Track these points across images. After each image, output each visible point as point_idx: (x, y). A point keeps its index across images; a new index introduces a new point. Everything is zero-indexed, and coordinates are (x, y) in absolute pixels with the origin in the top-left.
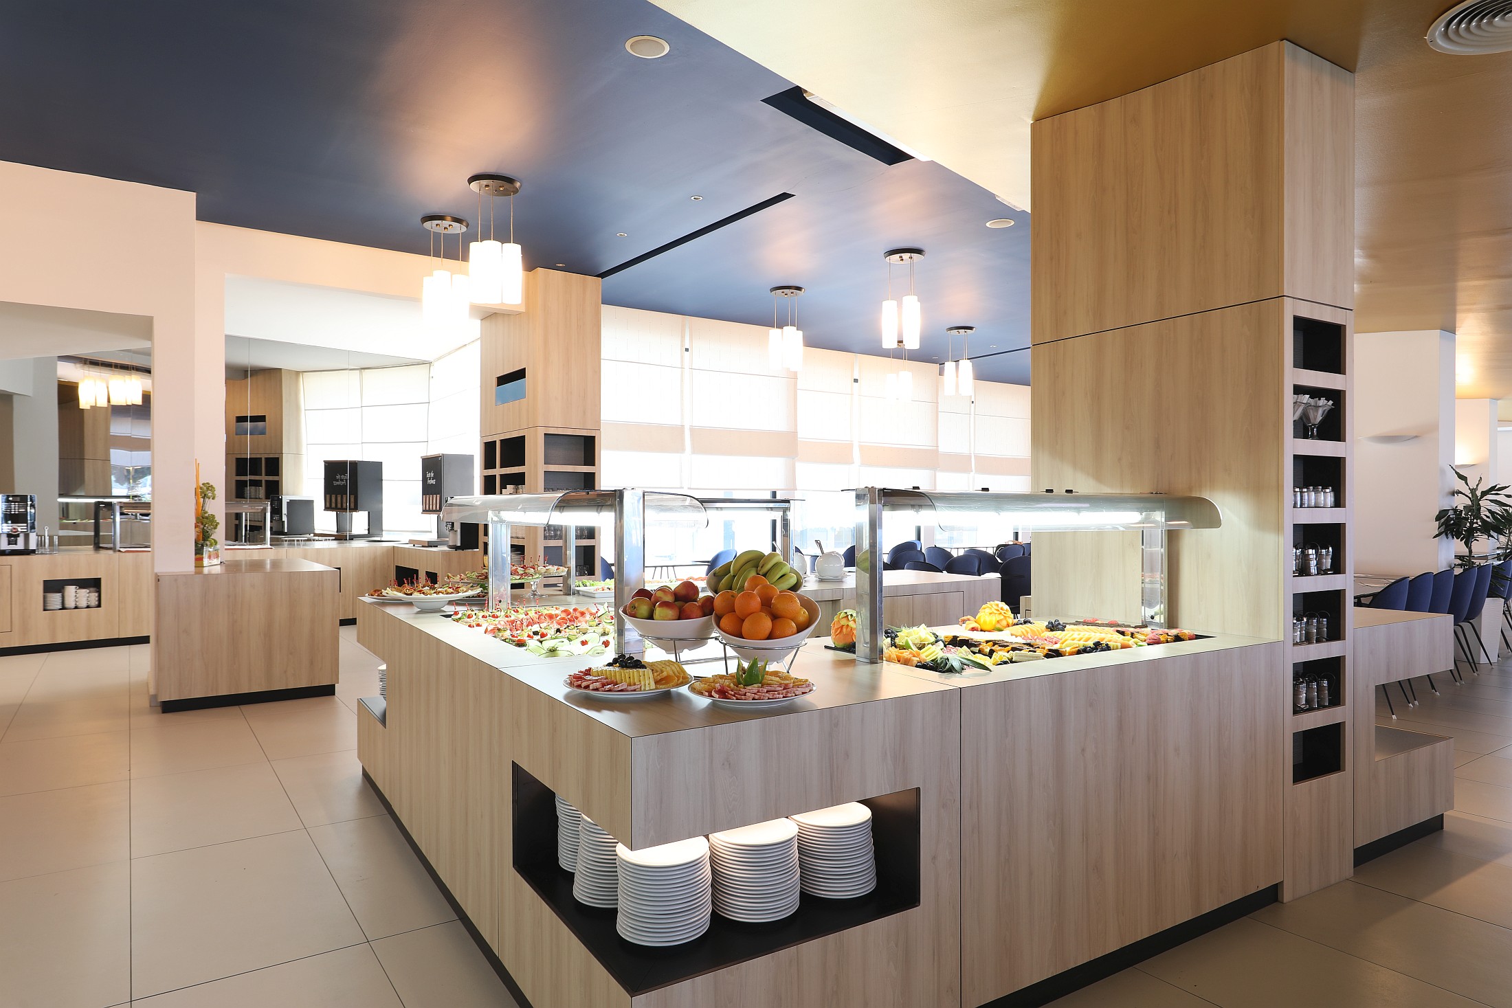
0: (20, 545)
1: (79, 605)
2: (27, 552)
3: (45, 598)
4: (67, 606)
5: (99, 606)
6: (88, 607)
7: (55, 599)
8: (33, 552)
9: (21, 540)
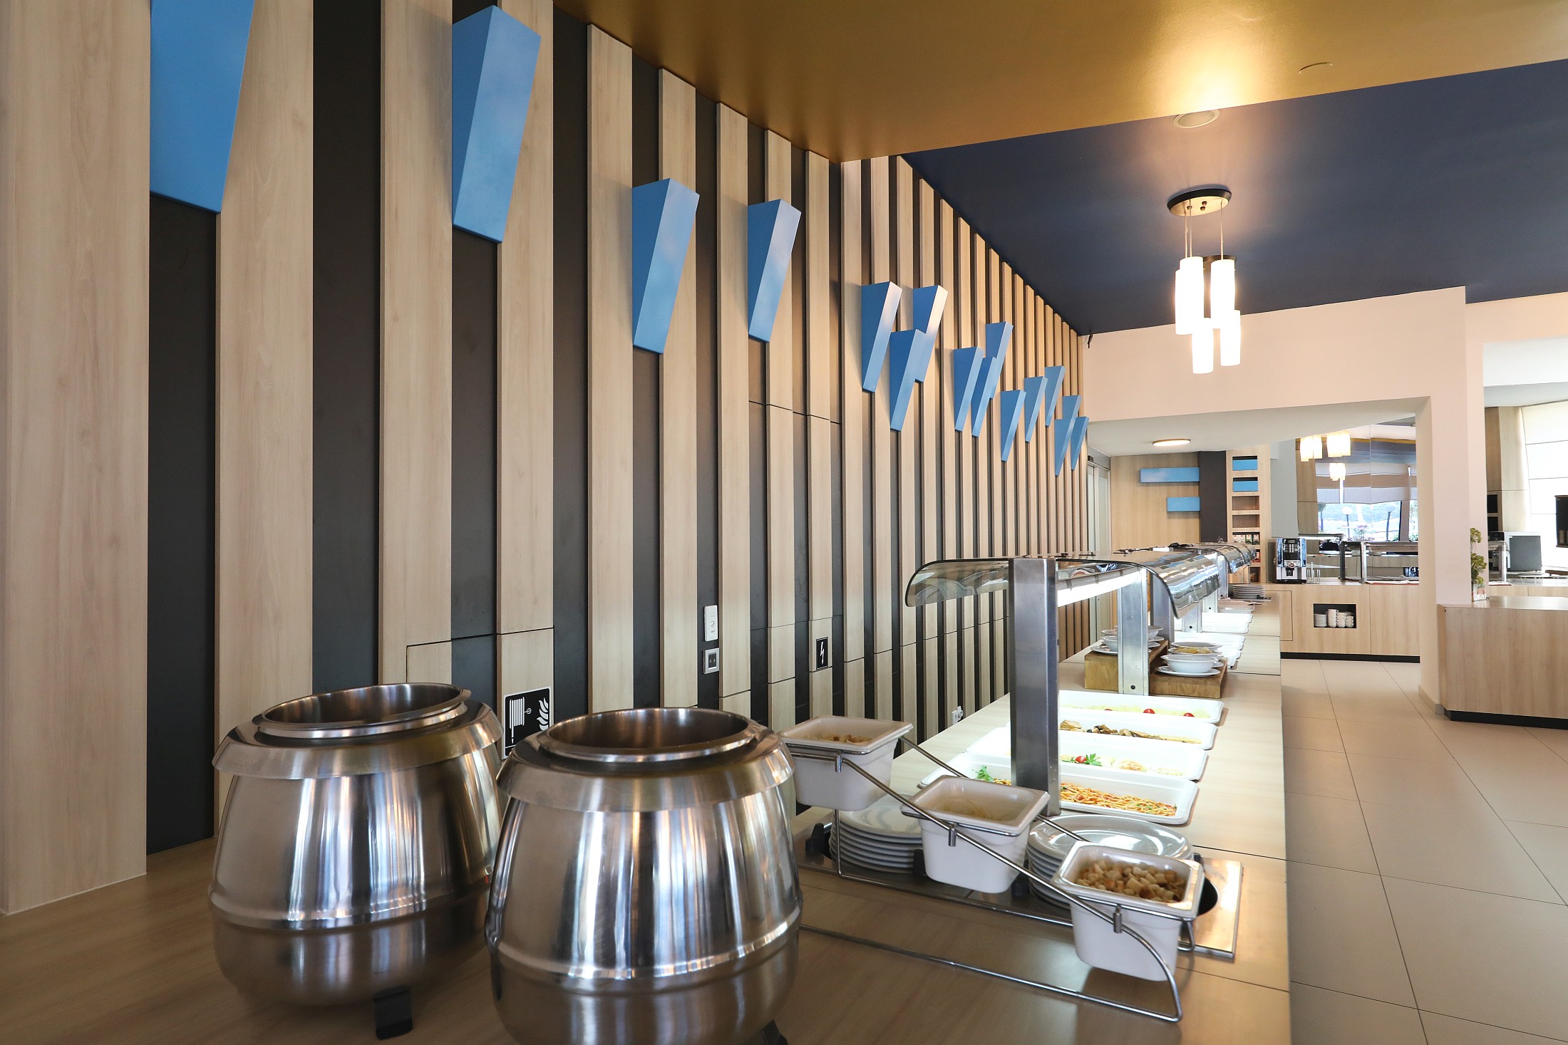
0: (1295, 577)
1: (1340, 626)
2: (1300, 581)
3: (1314, 616)
4: (1330, 625)
5: (1355, 626)
6: (1346, 627)
7: (1322, 618)
8: (1305, 581)
9: (1295, 572)
